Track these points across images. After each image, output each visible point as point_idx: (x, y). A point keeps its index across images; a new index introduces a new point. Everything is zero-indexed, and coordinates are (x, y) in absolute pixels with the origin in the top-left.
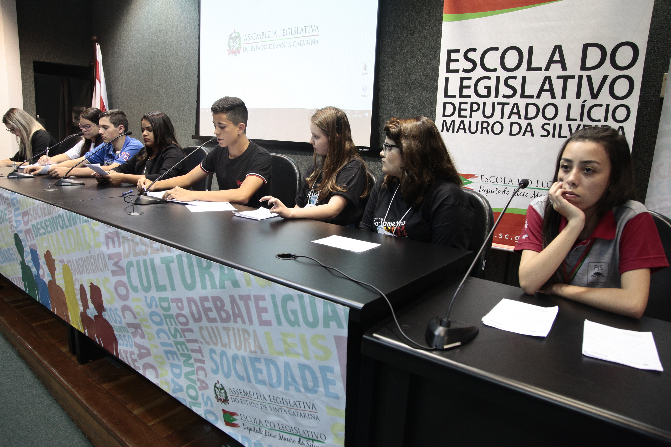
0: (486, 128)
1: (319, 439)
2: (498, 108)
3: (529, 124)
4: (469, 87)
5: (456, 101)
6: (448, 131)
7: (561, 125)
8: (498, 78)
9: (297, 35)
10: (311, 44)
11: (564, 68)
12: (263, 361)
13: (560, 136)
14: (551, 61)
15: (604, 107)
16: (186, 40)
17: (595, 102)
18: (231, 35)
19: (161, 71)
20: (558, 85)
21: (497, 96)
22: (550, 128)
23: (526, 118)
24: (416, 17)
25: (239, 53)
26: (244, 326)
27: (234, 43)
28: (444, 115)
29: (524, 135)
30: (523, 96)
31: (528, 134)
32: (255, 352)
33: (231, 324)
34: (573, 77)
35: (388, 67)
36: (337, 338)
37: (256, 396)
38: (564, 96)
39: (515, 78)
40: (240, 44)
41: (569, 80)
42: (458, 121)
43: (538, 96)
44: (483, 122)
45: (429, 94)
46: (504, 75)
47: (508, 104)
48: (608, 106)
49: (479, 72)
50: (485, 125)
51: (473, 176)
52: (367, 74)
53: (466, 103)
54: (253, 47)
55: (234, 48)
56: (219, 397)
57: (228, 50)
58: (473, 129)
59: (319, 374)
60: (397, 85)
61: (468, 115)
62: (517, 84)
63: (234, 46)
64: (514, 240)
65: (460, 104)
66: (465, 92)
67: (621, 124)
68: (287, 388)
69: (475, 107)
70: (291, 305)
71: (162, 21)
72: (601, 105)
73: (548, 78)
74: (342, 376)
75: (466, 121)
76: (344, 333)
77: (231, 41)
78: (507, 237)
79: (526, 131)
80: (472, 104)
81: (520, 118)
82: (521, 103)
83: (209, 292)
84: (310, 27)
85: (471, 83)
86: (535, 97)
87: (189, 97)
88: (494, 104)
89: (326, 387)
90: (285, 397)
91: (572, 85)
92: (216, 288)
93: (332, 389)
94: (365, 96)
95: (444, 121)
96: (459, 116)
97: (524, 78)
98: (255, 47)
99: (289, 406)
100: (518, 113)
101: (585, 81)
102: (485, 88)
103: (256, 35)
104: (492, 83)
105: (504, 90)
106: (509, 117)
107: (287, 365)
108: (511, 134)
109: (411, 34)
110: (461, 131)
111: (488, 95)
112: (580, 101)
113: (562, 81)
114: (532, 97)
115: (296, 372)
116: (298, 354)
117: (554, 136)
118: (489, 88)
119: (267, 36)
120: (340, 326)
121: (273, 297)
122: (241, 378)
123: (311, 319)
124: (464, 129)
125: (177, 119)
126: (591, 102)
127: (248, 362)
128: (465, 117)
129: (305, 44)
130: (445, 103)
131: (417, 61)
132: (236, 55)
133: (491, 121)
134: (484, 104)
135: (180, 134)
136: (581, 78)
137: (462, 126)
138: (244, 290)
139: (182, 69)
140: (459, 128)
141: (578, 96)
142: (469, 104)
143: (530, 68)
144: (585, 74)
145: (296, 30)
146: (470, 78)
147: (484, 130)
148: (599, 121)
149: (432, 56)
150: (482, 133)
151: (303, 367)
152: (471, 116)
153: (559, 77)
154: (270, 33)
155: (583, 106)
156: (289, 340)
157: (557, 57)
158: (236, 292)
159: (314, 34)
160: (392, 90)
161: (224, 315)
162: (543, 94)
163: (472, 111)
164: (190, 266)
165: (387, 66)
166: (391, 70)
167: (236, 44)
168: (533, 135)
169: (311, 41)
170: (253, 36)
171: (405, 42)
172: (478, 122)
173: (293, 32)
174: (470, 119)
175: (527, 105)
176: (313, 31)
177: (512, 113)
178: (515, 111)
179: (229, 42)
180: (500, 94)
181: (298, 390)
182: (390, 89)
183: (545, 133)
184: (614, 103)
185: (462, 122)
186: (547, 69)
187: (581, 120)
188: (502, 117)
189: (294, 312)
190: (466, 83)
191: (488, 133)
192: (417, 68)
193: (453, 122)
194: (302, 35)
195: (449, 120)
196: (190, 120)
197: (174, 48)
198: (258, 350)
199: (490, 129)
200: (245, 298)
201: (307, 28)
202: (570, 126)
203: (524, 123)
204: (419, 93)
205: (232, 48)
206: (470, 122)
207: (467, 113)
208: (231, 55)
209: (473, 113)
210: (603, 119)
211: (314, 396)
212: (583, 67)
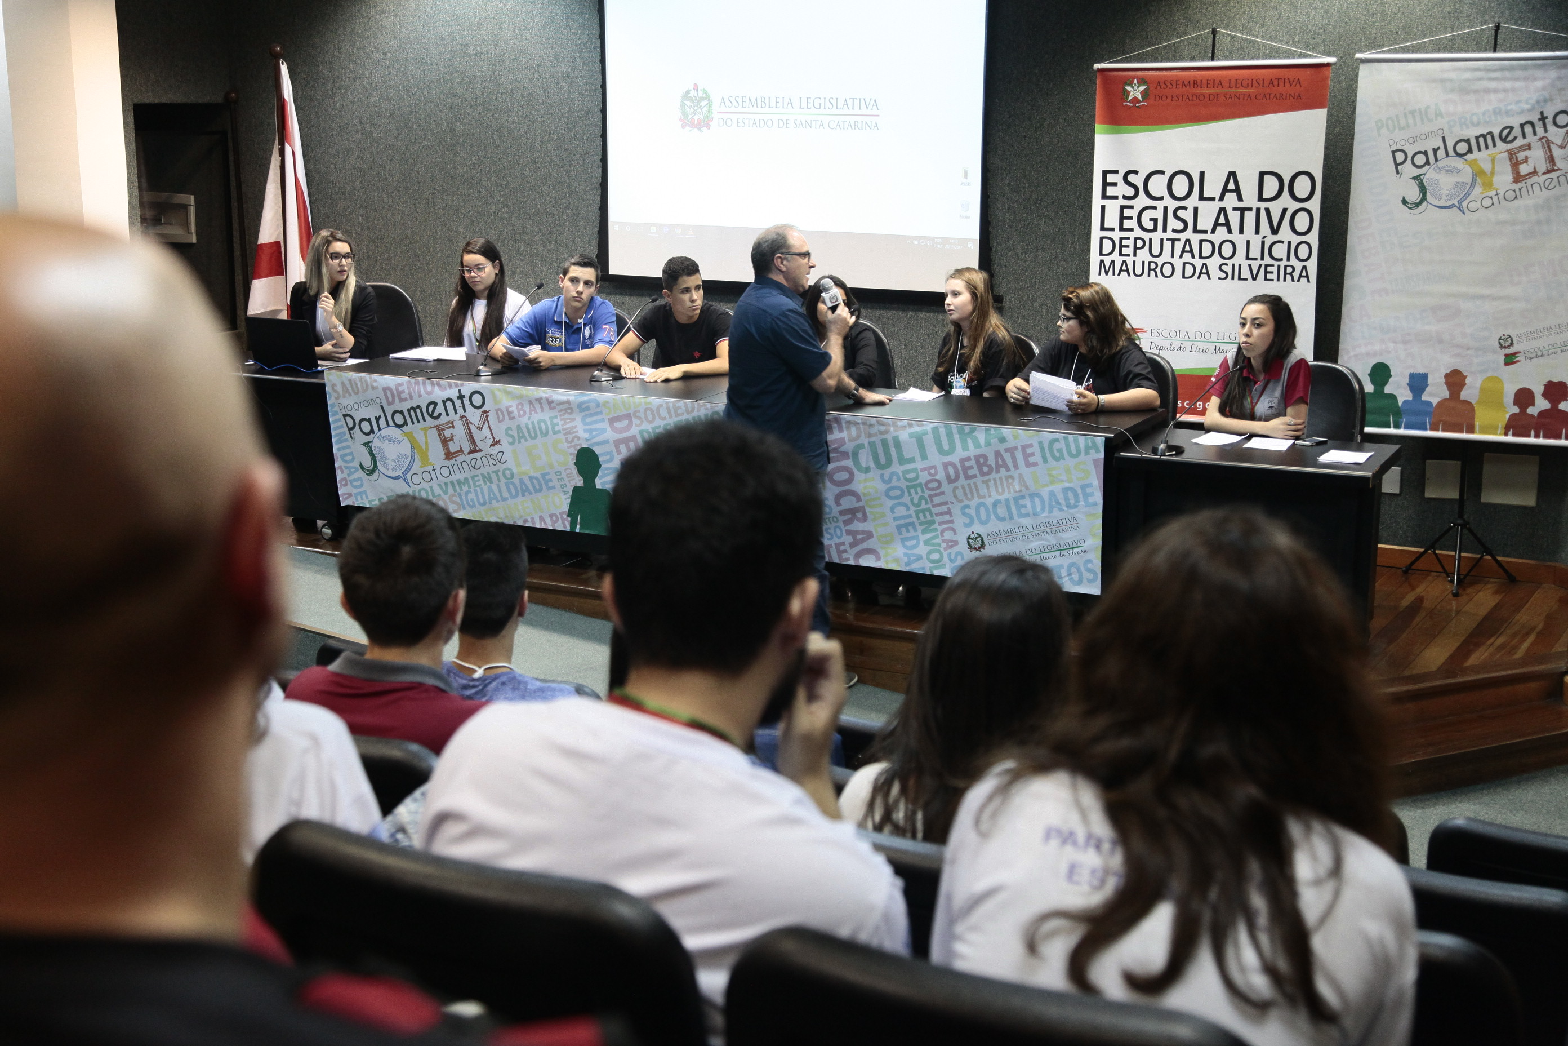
0: (1154, 270)
1: (1079, 545)
2: (1167, 245)
3: (1205, 264)
4: (1131, 218)
5: (1116, 235)
6: (1107, 273)
7: (1240, 265)
8: (1166, 209)
9: (834, 111)
10: (864, 128)
11: (1240, 198)
12: (1027, 497)
13: (1240, 278)
14: (1225, 190)
15: (1286, 244)
16: (558, 84)
17: (1276, 238)
18: (688, 92)
19: (483, 137)
20: (1234, 218)
21: (1165, 230)
22: (1228, 269)
23: (1201, 257)
24: (1043, 104)
25: (708, 127)
26: (1009, 473)
27: (696, 108)
28: (1101, 254)
29: (1199, 277)
30: (1196, 230)
31: (1204, 277)
32: (1020, 491)
33: (994, 475)
34: (1250, 209)
35: (1002, 174)
36: (1095, 461)
37: (1017, 530)
38: (1241, 231)
39: (1185, 208)
40: (709, 112)
41: (1246, 213)
42: (1119, 261)
43: (1213, 231)
44: (1150, 263)
45: (1067, 216)
46: (1171, 205)
47: (1179, 240)
48: (1289, 243)
49: (1142, 201)
50: (1153, 266)
51: (1142, 331)
52: (968, 184)
53: (1128, 238)
54: (740, 121)
55: (696, 118)
56: (973, 546)
57: (680, 120)
58: (1138, 271)
59: (1079, 492)
60: (1017, 201)
61: (1132, 254)
62: (1188, 215)
63: (695, 114)
64: (1196, 408)
65: (1121, 239)
66: (1127, 224)
67: (1304, 264)
68: (1051, 511)
69: (1140, 243)
70: (1056, 446)
71: (484, 33)
72: (1282, 242)
73: (1223, 210)
74: (1100, 487)
75: (1130, 261)
76: (1102, 455)
77: (688, 103)
78: (1187, 404)
79: (1201, 273)
80: (1136, 239)
81: (1193, 257)
82: (1195, 239)
83: (972, 451)
84: (862, 101)
85: (1133, 213)
86: (1209, 232)
87: (569, 196)
88: (1162, 240)
89: (1086, 499)
90: (1048, 520)
91: (1250, 218)
92: (981, 447)
93: (1091, 500)
94: (967, 217)
95: (1102, 261)
96: (1121, 254)
97: (1196, 209)
98: (746, 122)
99: (1052, 527)
100: (1191, 251)
101: (1263, 214)
102: (1151, 220)
103: (746, 100)
104: (1159, 214)
105: (1173, 223)
106: (1181, 257)
107: (1052, 494)
108: (1184, 277)
109: (1036, 128)
110: (1124, 274)
111: (1155, 229)
112: (1259, 238)
113: (1238, 213)
114: (1205, 232)
115: (1060, 496)
116: (1062, 481)
117: (1233, 278)
118: (1155, 221)
119: (773, 104)
120: (1098, 451)
121: (1041, 443)
122: (1002, 519)
123: (1074, 451)
124: (1127, 270)
125: (536, 239)
126: (1271, 238)
127: (1012, 502)
128: (1128, 255)
129: (853, 127)
130: (1102, 239)
131: (1047, 168)
132: (699, 129)
133: (1160, 261)
134: (1151, 240)
135: (545, 270)
136: (1258, 210)
137: (1124, 268)
138: (1011, 444)
139: (550, 140)
140: (1121, 270)
141: (1257, 232)
142: (1132, 241)
143: (1201, 198)
144: (1263, 205)
145: (834, 101)
146: (1132, 207)
147: (1152, 273)
148: (1281, 260)
149: (1070, 163)
150: (1149, 276)
151: (1065, 490)
152: (1135, 255)
153: (1235, 209)
154: (778, 100)
155: (1263, 243)
156: (1054, 473)
157: (1231, 186)
158: (1001, 448)
159: (869, 112)
160: (1009, 208)
161: (985, 469)
162: (1219, 228)
163: (1136, 248)
164: (950, 435)
165: (1000, 171)
166: (1006, 178)
167: (699, 110)
168: (1209, 278)
169: (864, 123)
170: (740, 100)
171: (1027, 139)
172: (1143, 262)
173: (828, 104)
174: (1135, 259)
175: (1201, 241)
176: (867, 108)
177: (1183, 251)
178: (1187, 248)
179: (683, 106)
180: (1169, 229)
181: (1061, 510)
182: (1006, 206)
183: (1223, 275)
184: (1296, 239)
185: (1124, 262)
186: (1222, 199)
187: (1262, 258)
188: (1172, 256)
189: (1060, 451)
190: (1127, 213)
191: (1156, 276)
192: (1047, 179)
193: (1113, 262)
194: (846, 111)
195: (1107, 260)
196: (574, 243)
197: (522, 94)
198: (1023, 489)
199: (1158, 270)
200: (1011, 451)
201: (856, 102)
202: (1250, 266)
203: (1198, 263)
204: (1053, 214)
205: (690, 117)
206: (1134, 262)
207: (1130, 251)
208: (688, 128)
209: (1138, 251)
210: (1285, 258)
211: (1076, 510)
212: (1261, 199)
